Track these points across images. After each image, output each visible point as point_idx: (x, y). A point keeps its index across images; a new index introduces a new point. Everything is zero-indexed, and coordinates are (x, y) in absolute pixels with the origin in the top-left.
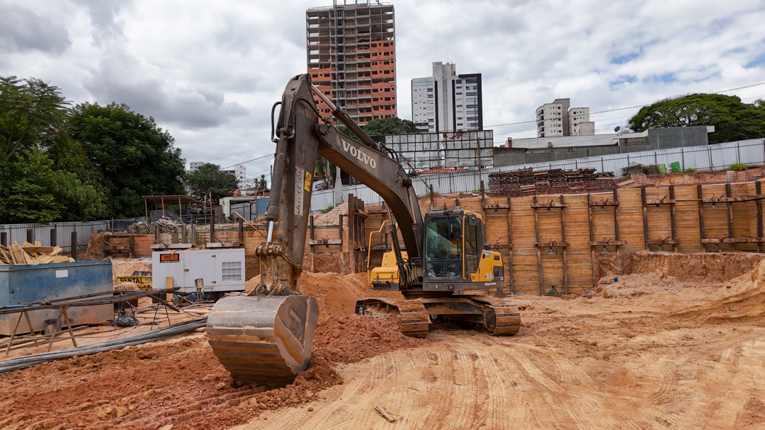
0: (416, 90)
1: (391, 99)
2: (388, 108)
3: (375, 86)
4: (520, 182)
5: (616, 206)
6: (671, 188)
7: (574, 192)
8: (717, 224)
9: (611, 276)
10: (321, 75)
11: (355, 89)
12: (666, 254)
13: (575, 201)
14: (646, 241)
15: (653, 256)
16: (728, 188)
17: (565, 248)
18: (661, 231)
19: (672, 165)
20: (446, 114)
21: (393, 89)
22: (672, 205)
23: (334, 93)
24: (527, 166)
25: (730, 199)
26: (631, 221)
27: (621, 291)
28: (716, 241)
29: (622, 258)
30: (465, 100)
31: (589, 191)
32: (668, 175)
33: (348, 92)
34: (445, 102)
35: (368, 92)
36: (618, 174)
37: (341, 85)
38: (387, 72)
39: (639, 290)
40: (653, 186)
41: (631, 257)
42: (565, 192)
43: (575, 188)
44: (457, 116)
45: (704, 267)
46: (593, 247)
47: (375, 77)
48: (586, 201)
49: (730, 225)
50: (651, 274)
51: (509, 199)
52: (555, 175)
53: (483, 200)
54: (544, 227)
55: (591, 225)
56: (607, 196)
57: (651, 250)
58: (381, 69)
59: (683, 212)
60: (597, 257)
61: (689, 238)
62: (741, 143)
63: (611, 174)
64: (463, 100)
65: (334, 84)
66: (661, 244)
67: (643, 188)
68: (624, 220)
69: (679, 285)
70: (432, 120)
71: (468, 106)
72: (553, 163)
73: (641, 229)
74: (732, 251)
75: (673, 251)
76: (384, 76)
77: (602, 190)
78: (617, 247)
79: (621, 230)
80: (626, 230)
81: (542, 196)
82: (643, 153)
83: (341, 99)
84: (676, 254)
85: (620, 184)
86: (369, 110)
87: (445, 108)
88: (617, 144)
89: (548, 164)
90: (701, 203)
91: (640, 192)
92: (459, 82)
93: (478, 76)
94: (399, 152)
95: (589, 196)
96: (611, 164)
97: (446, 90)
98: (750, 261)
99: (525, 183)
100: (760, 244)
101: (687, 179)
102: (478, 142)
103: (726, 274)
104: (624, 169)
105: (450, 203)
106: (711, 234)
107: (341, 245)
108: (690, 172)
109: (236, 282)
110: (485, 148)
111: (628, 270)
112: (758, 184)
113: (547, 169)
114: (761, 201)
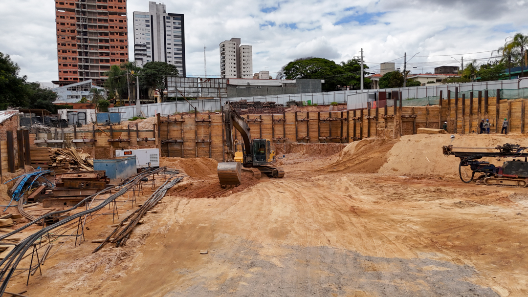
0: (137, 20)
1: (124, 28)
2: (121, 34)
3: (111, 17)
4: (241, 107)
5: (285, 121)
6: (308, 113)
7: (265, 113)
8: (325, 130)
9: (281, 155)
10: (67, 3)
11: (95, 18)
12: (305, 144)
13: (266, 118)
14: (296, 138)
15: (299, 145)
16: (330, 113)
18: (303, 134)
19: (308, 101)
20: (159, 40)
21: (125, 21)
22: (308, 121)
23: (78, 19)
24: (244, 99)
25: (331, 119)
26: (291, 128)
27: (288, 161)
28: (325, 138)
29: (286, 146)
30: (173, 32)
31: (272, 113)
32: (306, 106)
33: (90, 19)
34: (159, 31)
35: (106, 21)
36: (285, 105)
37: (84, 13)
38: (120, 8)
39: (296, 161)
40: (300, 112)
41: (290, 145)
42: (261, 113)
43: (266, 111)
44: (167, 42)
45: (320, 150)
46: (274, 141)
47: (111, 10)
48: (271, 118)
49: (330, 130)
50: (298, 153)
52: (257, 104)
53: (223, 116)
55: (273, 130)
56: (280, 116)
57: (298, 142)
58: (116, 6)
59: (312, 124)
60: (275, 145)
61: (314, 136)
62: (336, 92)
63: (282, 105)
64: (170, 31)
65: (78, 12)
66: (303, 139)
67: (296, 113)
68: (288, 128)
69: (310, 158)
70: (148, 43)
71: (175, 36)
72: (255, 97)
73: (295, 132)
74: (330, 142)
75: (307, 142)
76: (119, 11)
77: (278, 113)
78: (284, 141)
79: (286, 132)
80: (288, 133)
81: (251, 115)
82: (296, 95)
83: (84, 23)
84: (309, 144)
85: (286, 110)
86: (106, 34)
87: (159, 35)
88: (281, 86)
89: (252, 98)
90: (319, 120)
91: (295, 115)
92: (168, 18)
93: (182, 16)
94: (176, 87)
95: (272, 116)
96: (282, 99)
97: (159, 23)
98: (338, 147)
99: (243, 108)
100: (341, 139)
101: (314, 109)
102: (219, 85)
103: (328, 153)
104: (287, 103)
105: (206, 117)
106: (323, 135)
107: (155, 141)
108: (315, 105)
109: (156, 163)
110: (223, 88)
111: (289, 152)
112: (342, 113)
113: (252, 101)
114: (343, 121)
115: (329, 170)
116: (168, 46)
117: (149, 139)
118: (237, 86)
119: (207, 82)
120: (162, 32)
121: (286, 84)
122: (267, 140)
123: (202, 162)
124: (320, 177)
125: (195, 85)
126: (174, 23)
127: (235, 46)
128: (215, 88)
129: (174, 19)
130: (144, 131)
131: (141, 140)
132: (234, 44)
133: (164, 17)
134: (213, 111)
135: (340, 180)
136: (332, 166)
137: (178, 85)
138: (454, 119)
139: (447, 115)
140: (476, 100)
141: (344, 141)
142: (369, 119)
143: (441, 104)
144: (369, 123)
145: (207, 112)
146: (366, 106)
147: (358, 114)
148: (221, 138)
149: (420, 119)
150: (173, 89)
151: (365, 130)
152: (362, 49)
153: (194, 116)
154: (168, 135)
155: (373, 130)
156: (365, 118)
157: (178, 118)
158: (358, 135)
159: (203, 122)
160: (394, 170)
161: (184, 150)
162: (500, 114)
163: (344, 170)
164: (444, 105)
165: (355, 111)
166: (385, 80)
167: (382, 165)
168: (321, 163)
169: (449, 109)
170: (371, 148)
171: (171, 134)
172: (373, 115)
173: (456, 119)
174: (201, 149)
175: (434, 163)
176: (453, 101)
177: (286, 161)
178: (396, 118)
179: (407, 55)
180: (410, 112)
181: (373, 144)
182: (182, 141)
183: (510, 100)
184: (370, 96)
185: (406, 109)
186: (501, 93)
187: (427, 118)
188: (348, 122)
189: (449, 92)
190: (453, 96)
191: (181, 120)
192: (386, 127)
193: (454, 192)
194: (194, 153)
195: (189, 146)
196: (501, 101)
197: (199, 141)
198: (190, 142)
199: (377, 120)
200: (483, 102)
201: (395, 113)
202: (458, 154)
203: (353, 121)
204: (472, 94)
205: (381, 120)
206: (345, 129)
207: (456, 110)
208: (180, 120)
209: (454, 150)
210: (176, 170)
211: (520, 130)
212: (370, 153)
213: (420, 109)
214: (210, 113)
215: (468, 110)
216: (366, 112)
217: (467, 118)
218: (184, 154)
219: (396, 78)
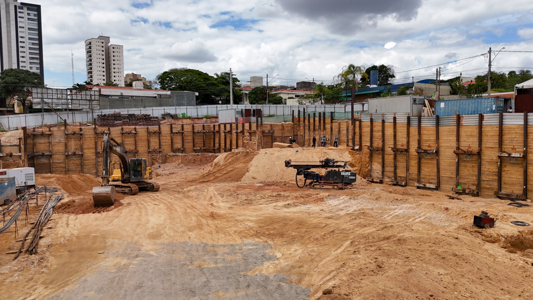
4: (114, 120)
5: (160, 133)
6: (183, 125)
7: (140, 125)
8: (199, 141)
9: (157, 165)
12: (180, 154)
13: (141, 130)
14: (172, 149)
15: (175, 155)
16: (203, 126)
17: (136, 153)
18: (178, 145)
19: (182, 114)
20: (9, 32)
22: (183, 133)
24: (117, 111)
25: (204, 131)
26: (166, 140)
27: (164, 172)
28: (199, 148)
29: (162, 156)
30: (27, 24)
31: (148, 125)
32: (180, 118)
34: (8, 22)
36: (160, 117)
39: (172, 171)
40: (175, 124)
41: (165, 156)
42: (136, 125)
43: (141, 123)
44: (20, 34)
45: (194, 160)
46: (149, 152)
48: (146, 130)
49: (204, 141)
50: (174, 163)
51: (109, 129)
52: (131, 116)
53: (95, 128)
54: (126, 142)
55: (149, 141)
56: (156, 128)
57: (174, 153)
59: (187, 136)
60: (151, 156)
61: (189, 147)
62: (209, 106)
63: (157, 118)
64: (24, 23)
66: (178, 150)
67: (171, 125)
68: (163, 139)
69: (185, 168)
71: (29, 29)
72: (129, 109)
73: (170, 144)
74: (204, 152)
75: (183, 153)
77: (153, 125)
78: (160, 152)
79: (161, 144)
80: (164, 144)
81: (125, 127)
82: (171, 108)
84: (184, 154)
85: (161, 122)
87: (9, 26)
88: (156, 97)
89: (127, 110)
90: (194, 132)
91: (170, 127)
92: (21, 8)
93: (38, 7)
94: (42, 98)
95: (148, 128)
96: (157, 112)
97: (9, 12)
98: (211, 157)
99: (117, 120)
100: (214, 150)
101: (189, 121)
102: (91, 97)
103: (203, 162)
104: (162, 115)
105: (77, 129)
106: (197, 145)
107: (20, 156)
108: (189, 118)
109: (32, 182)
110: (95, 100)
111: (164, 162)
112: (214, 125)
113: (126, 113)
114: (215, 133)
115: (200, 181)
116: (20, 39)
117: (14, 154)
118: (109, 96)
119: (78, 93)
120: (13, 23)
121: (160, 95)
122: (143, 159)
123: (79, 179)
124: (192, 188)
125: (64, 96)
126: (29, 14)
127: (103, 45)
128: (86, 100)
129: (28, 9)
130: (8, 146)
131: (5, 155)
132: (103, 43)
133: (15, 6)
134: (84, 123)
135: (208, 189)
136: (203, 176)
137: (45, 96)
138: (303, 134)
139: (298, 131)
140: (317, 119)
141: (216, 151)
142: (237, 133)
143: (293, 121)
144: (237, 136)
145: (78, 124)
146: (234, 121)
147: (228, 126)
148: (93, 151)
149: (277, 133)
150: (38, 100)
151: (234, 142)
152: (230, 69)
153: (63, 128)
154: (33, 148)
155: (240, 143)
156: (234, 131)
157: (46, 130)
158: (228, 146)
159: (73, 134)
160: (254, 178)
161: (52, 163)
162: (333, 131)
163: (213, 180)
164: (295, 122)
165: (225, 125)
166: (253, 94)
167: (244, 175)
168: (195, 173)
169: (299, 126)
170: (237, 159)
171: (38, 147)
172: (240, 129)
173: (304, 134)
174: (72, 162)
175: (283, 172)
176: (302, 119)
177: (161, 172)
178: (258, 132)
179: (268, 76)
180: (269, 128)
181: (238, 155)
182: (50, 154)
183: (339, 121)
184: (238, 112)
185: (266, 125)
186: (333, 115)
187: (282, 133)
188: (220, 134)
189: (299, 111)
190: (302, 114)
191: (49, 133)
192: (250, 140)
193: (289, 196)
194: (64, 166)
195: (58, 159)
196: (333, 121)
197: (70, 154)
198: (59, 155)
199: (243, 134)
200: (322, 121)
201: (257, 129)
202: (295, 167)
203: (224, 134)
204: (314, 114)
205: (247, 134)
206: (217, 140)
207: (304, 127)
208: (47, 133)
209: (292, 164)
210: (54, 188)
211: (346, 144)
212: (236, 164)
213: (277, 125)
214: (81, 124)
215: (312, 127)
216: (234, 126)
217: (312, 133)
218: (53, 168)
219: (263, 93)
